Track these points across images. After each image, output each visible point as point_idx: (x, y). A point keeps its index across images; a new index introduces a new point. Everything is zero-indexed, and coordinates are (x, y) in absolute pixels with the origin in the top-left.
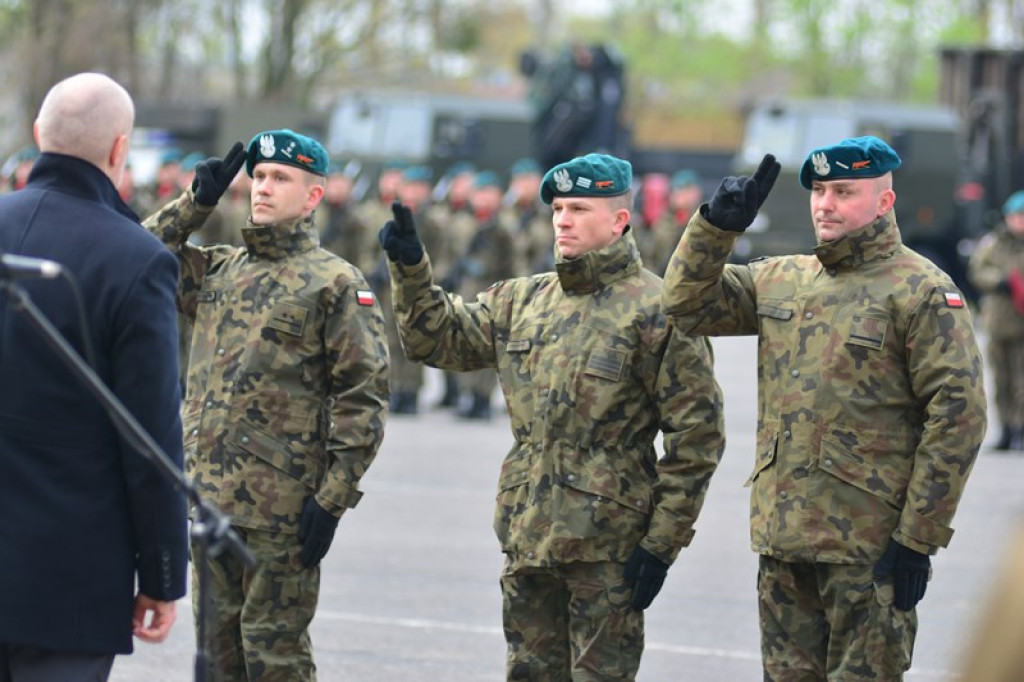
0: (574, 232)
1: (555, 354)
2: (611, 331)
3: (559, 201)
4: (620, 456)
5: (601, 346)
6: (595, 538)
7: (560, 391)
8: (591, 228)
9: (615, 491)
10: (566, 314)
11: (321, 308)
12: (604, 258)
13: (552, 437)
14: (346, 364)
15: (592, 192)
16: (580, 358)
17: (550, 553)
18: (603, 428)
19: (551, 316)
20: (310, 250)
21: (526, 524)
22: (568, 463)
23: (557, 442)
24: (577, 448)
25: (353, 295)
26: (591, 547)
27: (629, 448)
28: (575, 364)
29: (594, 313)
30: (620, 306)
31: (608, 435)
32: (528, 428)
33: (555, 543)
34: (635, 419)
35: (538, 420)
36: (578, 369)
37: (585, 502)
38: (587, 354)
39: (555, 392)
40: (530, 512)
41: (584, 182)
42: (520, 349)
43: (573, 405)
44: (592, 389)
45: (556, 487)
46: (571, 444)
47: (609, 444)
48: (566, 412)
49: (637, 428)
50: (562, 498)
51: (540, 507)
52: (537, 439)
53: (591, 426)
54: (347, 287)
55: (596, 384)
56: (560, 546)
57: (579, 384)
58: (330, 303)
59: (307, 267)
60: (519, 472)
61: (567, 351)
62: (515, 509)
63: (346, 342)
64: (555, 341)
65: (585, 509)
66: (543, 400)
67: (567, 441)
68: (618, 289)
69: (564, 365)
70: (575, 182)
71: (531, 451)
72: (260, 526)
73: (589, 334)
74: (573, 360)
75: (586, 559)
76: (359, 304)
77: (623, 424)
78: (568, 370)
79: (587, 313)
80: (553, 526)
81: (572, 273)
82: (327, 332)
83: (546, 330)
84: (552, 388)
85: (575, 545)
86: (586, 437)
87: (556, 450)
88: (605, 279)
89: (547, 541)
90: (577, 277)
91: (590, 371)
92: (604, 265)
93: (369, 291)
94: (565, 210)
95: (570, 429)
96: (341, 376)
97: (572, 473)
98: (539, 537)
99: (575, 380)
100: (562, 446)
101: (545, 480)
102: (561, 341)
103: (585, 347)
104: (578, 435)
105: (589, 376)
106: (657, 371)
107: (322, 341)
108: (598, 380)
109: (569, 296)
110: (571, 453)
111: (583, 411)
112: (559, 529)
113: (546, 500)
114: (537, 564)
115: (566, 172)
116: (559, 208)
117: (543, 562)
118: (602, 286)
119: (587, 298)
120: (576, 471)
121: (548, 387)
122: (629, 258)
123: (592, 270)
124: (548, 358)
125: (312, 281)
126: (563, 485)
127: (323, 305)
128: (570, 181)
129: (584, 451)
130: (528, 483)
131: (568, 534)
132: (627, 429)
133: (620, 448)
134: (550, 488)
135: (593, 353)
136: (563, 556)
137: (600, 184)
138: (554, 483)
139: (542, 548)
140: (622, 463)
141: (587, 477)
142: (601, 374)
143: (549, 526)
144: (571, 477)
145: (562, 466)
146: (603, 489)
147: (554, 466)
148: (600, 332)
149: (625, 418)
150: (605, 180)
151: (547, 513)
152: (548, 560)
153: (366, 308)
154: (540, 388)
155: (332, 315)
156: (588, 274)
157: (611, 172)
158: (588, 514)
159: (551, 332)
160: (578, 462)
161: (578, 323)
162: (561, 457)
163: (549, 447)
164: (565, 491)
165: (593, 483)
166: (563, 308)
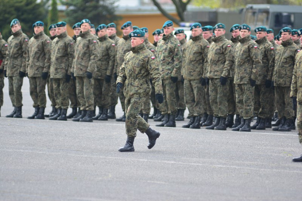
0: (134, 43)
1: (130, 63)
2: (139, 59)
3: (132, 38)
4: (141, 80)
5: (137, 62)
8: (137, 43)
9: (139, 86)
10: (132, 56)
12: (139, 47)
15: (137, 36)
16: (134, 64)
22: (132, 81)
23: (130, 78)
27: (142, 79)
29: (137, 56)
30: (141, 55)
31: (139, 76)
34: (144, 74)
38: (135, 63)
39: (130, 70)
41: (136, 35)
43: (133, 72)
45: (130, 85)
47: (139, 78)
48: (132, 73)
49: (144, 75)
50: (131, 87)
53: (136, 75)
55: (136, 68)
61: (132, 63)
68: (141, 52)
69: (131, 65)
73: (136, 60)
77: (141, 74)
78: (132, 66)
79: (136, 56)
86: (135, 77)
87: (130, 79)
88: (139, 51)
91: (135, 66)
92: (139, 48)
95: (133, 76)
100: (131, 78)
101: (128, 84)
103: (135, 62)
105: (135, 67)
106: (148, 66)
110: (133, 80)
111: (135, 73)
118: (139, 52)
119: (136, 54)
122: (144, 47)
123: (137, 49)
126: (131, 85)
129: (135, 79)
132: (142, 75)
133: (141, 78)
134: (129, 85)
136: (131, 96)
140: (141, 81)
142: (137, 66)
144: (133, 84)
145: (131, 82)
146: (137, 85)
149: (141, 73)
150: (139, 34)
157: (141, 33)
159: (130, 59)
160: (134, 81)
162: (131, 80)
163: (129, 79)
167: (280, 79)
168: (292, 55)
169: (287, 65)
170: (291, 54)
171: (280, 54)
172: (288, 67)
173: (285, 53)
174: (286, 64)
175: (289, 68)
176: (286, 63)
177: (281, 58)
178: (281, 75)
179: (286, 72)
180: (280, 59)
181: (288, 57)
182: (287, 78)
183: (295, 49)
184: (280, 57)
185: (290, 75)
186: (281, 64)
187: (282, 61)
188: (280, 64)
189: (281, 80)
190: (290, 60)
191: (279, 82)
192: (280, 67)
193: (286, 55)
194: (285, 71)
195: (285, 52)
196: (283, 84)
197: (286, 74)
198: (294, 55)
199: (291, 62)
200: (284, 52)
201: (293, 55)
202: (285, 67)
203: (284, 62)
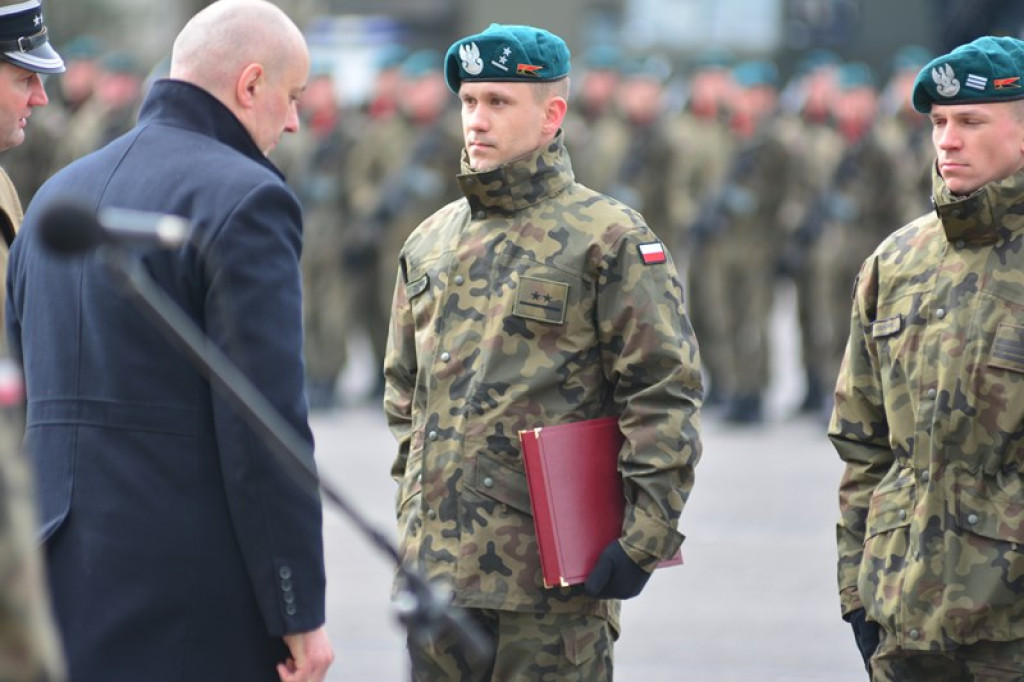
6: (1010, 606)
7: (952, 394)
11: (589, 279)
13: (942, 460)
14: (636, 357)
17: (943, 631)
18: (1016, 444)
19: (932, 279)
20: (561, 192)
21: (907, 587)
24: (980, 475)
25: (634, 252)
26: (1004, 619)
28: (974, 351)
32: (907, 447)
33: (951, 615)
35: (923, 434)
36: (977, 360)
37: (994, 553)
40: (912, 570)
42: (888, 331)
44: (1000, 389)
46: (971, 469)
51: (927, 563)
52: (921, 464)
54: (625, 242)
56: (958, 621)
57: (980, 381)
58: (600, 269)
59: (560, 219)
60: (896, 510)
62: (887, 564)
63: (634, 322)
64: (942, 318)
65: (994, 564)
66: (927, 406)
67: (965, 465)
70: (963, 82)
71: (913, 480)
72: (521, 606)
74: (969, 346)
75: (997, 636)
76: (645, 264)
80: (947, 591)
81: (962, 217)
82: (600, 311)
83: (926, 301)
84: (940, 388)
85: (982, 619)
89: (938, 613)
90: (971, 221)
93: (656, 242)
94: (949, 124)
96: (630, 374)
97: (974, 512)
98: (926, 608)
99: (973, 375)
102: (950, 317)
104: (980, 456)
107: (596, 323)
108: (1006, 375)
109: (958, 249)
112: (954, 596)
113: (937, 552)
114: (925, 646)
115: (948, 68)
116: (942, 122)
117: (934, 643)
120: (979, 510)
121: (934, 385)
124: (931, 343)
125: (570, 240)
127: (592, 274)
128: (956, 81)
130: (908, 526)
131: (969, 604)
135: (999, 335)
137: (1001, 82)
138: (946, 528)
139: (932, 623)
141: (995, 516)
143: (942, 590)
147: (946, 502)
148: (1008, 304)
151: (937, 571)
152: (940, 640)
153: (657, 267)
154: (923, 388)
155: (605, 286)
156: (986, 217)
158: (999, 571)
161: (974, 290)
164: (963, 539)
165: (1003, 525)
166: (951, 268)
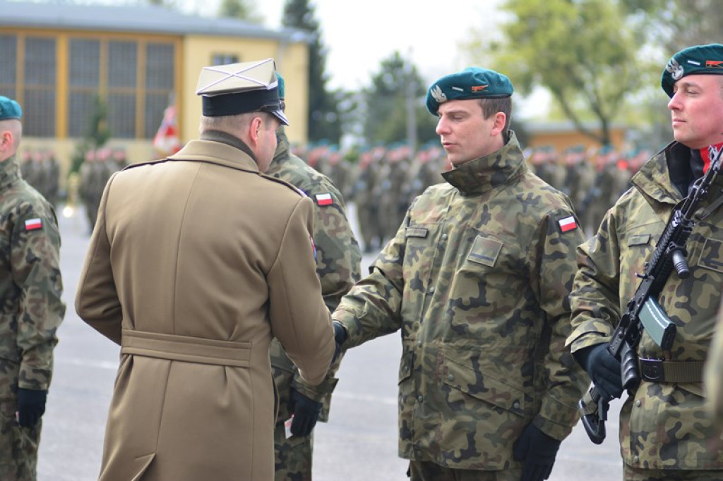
167: (435, 418)
168: (522, 255)
169: (489, 326)
170: (512, 247)
171: (442, 249)
172: (488, 340)
173: (471, 240)
174: (483, 317)
175: (504, 342)
176: (482, 309)
177: (448, 276)
178: (447, 388)
179: (476, 366)
180: (439, 278)
181: (492, 272)
182: (486, 416)
183: (543, 214)
184: (437, 263)
185: (506, 396)
186: (445, 316)
187: (451, 294)
188: (436, 312)
189: (447, 426)
190: (504, 291)
191: (432, 434)
192: (439, 336)
193: (480, 252)
194: (470, 365)
195: (475, 232)
196: (457, 455)
197: (478, 387)
198: (533, 253)
199: (510, 301)
200: (467, 235)
201: (527, 257)
202: (476, 336)
203: (466, 299)
